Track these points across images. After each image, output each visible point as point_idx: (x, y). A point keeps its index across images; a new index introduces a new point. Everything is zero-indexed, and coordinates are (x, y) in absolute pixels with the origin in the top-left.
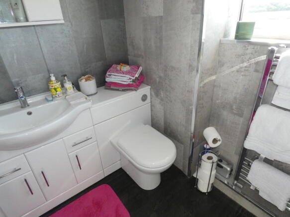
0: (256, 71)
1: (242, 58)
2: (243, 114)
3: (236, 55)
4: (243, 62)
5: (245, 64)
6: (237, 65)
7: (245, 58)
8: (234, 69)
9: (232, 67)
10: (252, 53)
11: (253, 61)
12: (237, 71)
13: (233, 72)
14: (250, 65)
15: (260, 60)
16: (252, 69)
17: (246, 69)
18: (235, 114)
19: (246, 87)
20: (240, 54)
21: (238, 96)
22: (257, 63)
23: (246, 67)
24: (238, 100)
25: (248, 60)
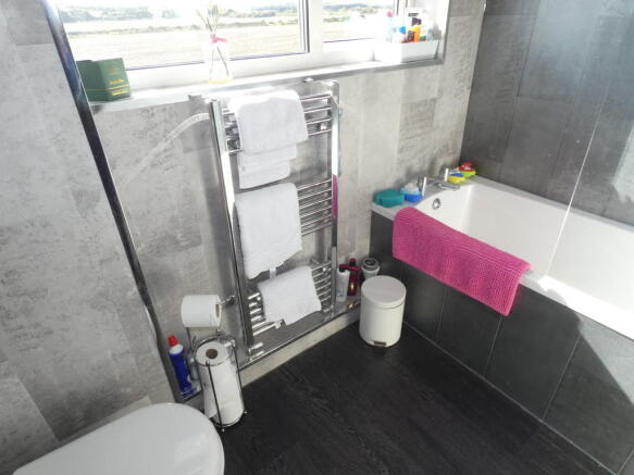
0: (187, 150)
1: (151, 136)
2: (199, 237)
3: (134, 134)
4: (155, 143)
5: (162, 146)
6: (147, 154)
7: (158, 134)
8: (144, 163)
9: (137, 161)
10: (166, 121)
11: (174, 134)
12: (153, 166)
13: (143, 171)
14: (171, 143)
15: (186, 127)
16: (178, 150)
17: (168, 153)
18: (186, 247)
19: (182, 187)
20: (141, 129)
21: (176, 212)
22: (182, 136)
23: (165, 150)
24: (180, 220)
25: (165, 136)
